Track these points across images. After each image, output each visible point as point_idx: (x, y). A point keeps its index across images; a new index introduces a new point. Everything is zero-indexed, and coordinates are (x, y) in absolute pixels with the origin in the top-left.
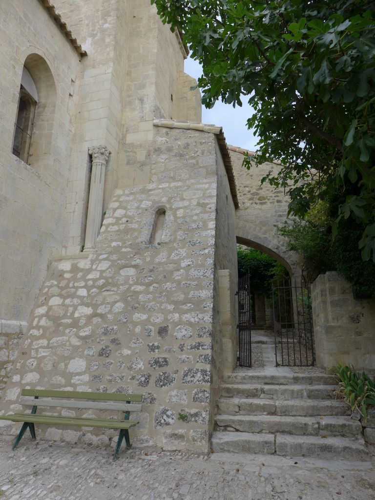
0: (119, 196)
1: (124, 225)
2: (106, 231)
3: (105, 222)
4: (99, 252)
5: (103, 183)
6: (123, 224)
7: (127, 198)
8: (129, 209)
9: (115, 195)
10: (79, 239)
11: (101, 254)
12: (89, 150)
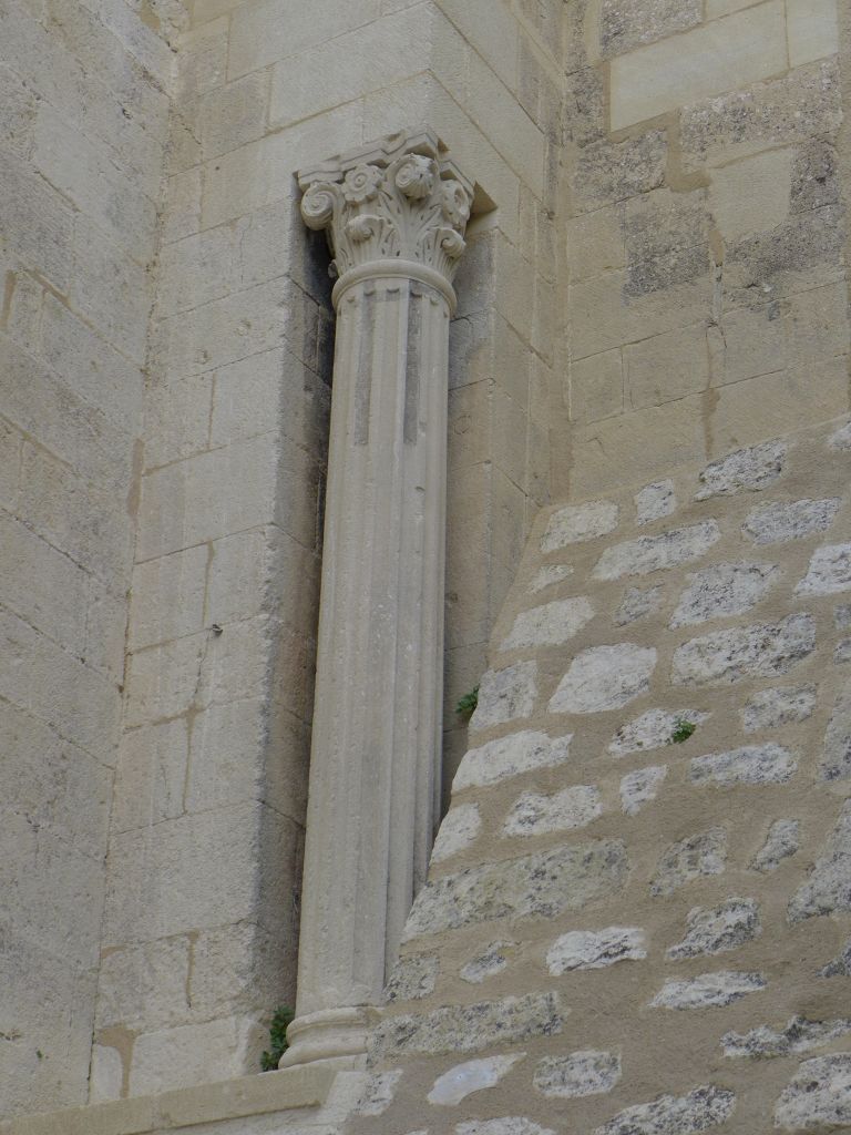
0: (588, 551)
1: (656, 773)
2: (485, 845)
3: (472, 770)
4: (425, 1044)
5: (433, 437)
6: (637, 761)
7: (662, 552)
8: (683, 635)
9: (551, 545)
10: (240, 950)
11: (449, 1058)
12: (300, 193)
